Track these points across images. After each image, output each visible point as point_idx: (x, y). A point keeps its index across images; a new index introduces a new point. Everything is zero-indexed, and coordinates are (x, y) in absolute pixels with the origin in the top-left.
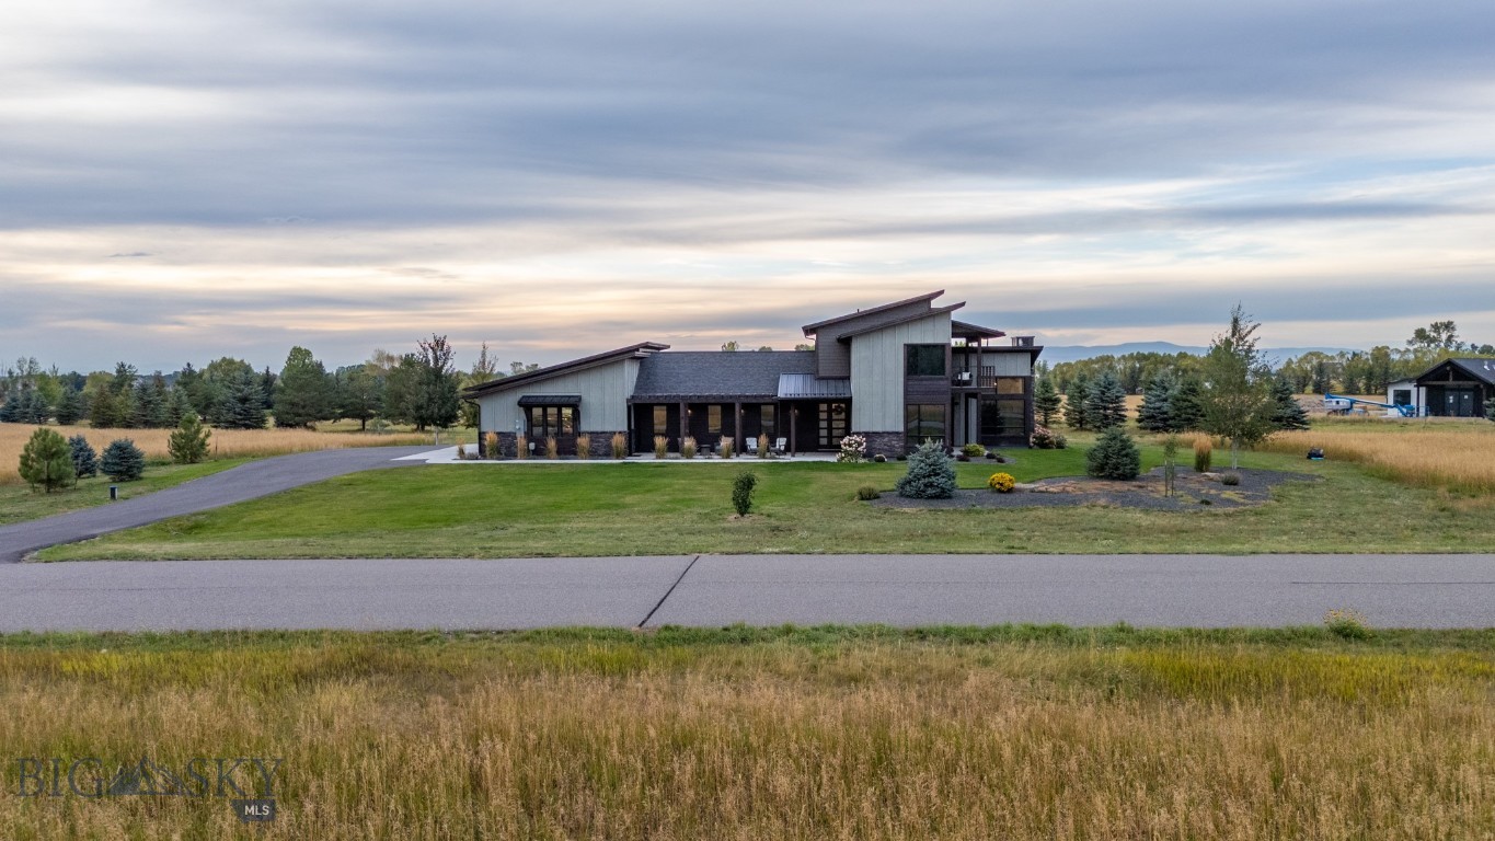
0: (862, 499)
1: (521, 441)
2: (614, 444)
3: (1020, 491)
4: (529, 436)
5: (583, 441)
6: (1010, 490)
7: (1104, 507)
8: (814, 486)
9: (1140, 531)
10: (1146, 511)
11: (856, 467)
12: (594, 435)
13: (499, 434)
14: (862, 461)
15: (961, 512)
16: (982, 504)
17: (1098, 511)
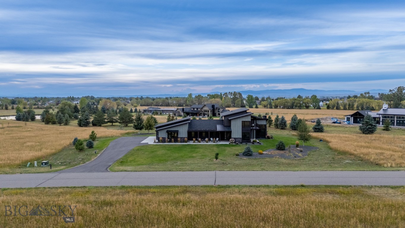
0: (236, 156)
1: (167, 139)
2: (185, 140)
3: (264, 154)
4: (168, 138)
5: (179, 139)
6: (262, 154)
7: (278, 158)
8: (226, 151)
9: (283, 164)
10: (285, 159)
11: (233, 146)
12: (181, 138)
13: (162, 138)
14: (234, 144)
15: (254, 159)
16: (257, 157)
17: (277, 159)
